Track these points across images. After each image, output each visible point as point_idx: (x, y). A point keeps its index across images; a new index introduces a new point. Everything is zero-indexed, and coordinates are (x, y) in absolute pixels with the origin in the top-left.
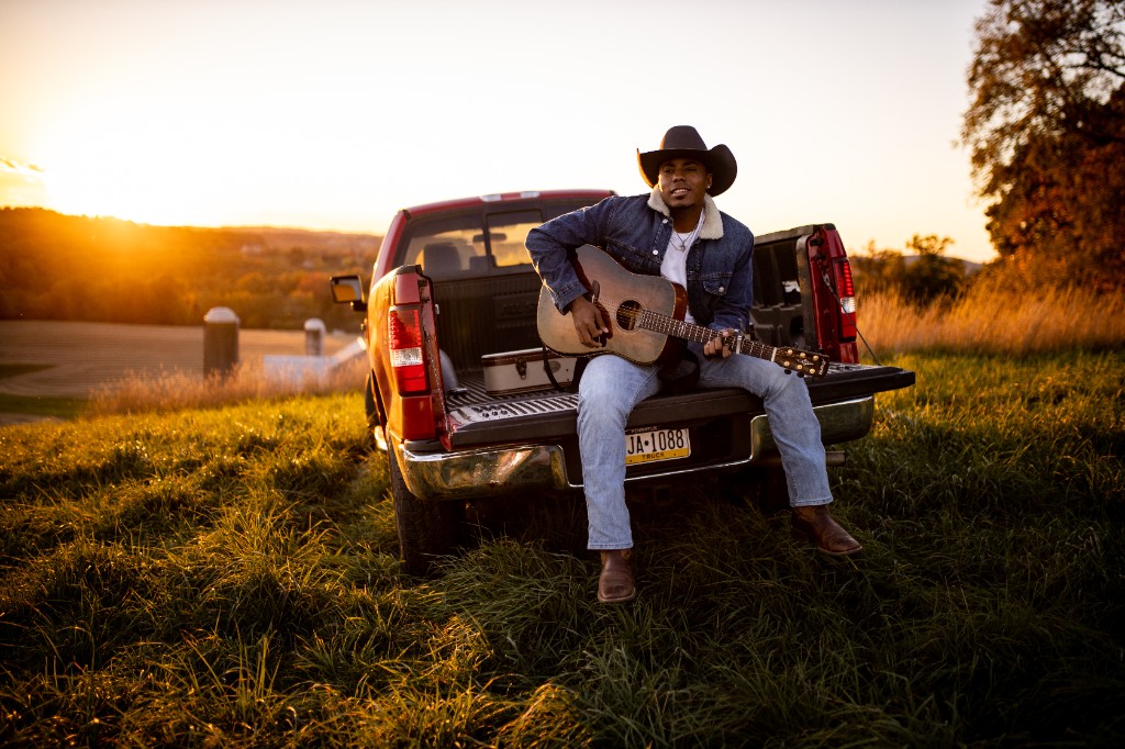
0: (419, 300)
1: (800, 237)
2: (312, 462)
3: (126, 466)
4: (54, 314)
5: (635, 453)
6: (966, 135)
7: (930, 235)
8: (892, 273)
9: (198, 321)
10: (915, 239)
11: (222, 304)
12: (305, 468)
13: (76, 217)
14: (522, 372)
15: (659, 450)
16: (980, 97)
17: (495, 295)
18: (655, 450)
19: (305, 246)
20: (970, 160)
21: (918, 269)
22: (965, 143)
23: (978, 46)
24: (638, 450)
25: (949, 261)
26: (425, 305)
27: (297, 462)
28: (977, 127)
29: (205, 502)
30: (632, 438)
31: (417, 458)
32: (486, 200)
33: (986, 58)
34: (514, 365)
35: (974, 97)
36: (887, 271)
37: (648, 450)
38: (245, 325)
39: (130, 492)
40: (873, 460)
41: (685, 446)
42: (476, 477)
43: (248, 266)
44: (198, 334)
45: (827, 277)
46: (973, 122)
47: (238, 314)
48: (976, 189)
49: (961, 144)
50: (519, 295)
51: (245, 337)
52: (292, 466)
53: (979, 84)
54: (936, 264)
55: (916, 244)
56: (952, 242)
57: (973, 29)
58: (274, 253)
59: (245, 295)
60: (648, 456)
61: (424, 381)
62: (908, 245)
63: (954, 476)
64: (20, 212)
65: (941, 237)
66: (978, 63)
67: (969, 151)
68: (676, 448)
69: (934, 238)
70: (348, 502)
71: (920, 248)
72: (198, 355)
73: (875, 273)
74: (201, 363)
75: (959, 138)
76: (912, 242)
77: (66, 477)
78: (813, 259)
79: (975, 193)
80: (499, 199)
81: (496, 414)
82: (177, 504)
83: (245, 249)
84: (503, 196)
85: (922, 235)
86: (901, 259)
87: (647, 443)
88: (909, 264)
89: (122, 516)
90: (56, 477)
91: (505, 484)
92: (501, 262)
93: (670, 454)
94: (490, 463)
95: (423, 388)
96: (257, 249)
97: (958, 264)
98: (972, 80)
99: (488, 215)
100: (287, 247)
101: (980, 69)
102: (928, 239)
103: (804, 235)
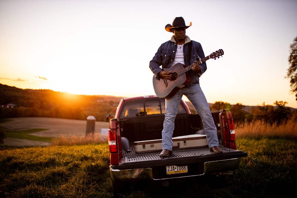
0: (115, 128)
1: (220, 112)
2: (97, 165)
3: (52, 163)
4: (50, 116)
5: (172, 171)
6: (289, 75)
7: (280, 101)
8: (270, 111)
9: (85, 119)
10: (276, 102)
11: (92, 115)
12: (95, 166)
13: (58, 92)
14: (144, 147)
15: (179, 170)
16: (292, 65)
17: (146, 122)
18: (178, 170)
19: (114, 100)
20: (290, 81)
21: (277, 110)
22: (288, 77)
23: (291, 51)
24: (173, 170)
25: (286, 108)
26: (118, 129)
27: (93, 164)
28: (292, 73)
29: (68, 174)
30: (172, 167)
31: (113, 170)
32: (145, 97)
33: (293, 55)
34: (142, 145)
35: (291, 65)
36: (269, 110)
37: (176, 170)
38: (97, 120)
39: (49, 170)
40: (245, 173)
41: (186, 169)
42: (128, 176)
43: (99, 105)
44: (85, 122)
45: (227, 124)
46: (290, 71)
47: (96, 118)
48: (292, 90)
49: (287, 77)
50: (152, 122)
51: (97, 123)
52: (92, 165)
53: (292, 61)
54: (282, 109)
55: (277, 103)
56: (287, 103)
57: (290, 47)
58: (106, 102)
59: (98, 112)
60: (176, 172)
61: (116, 149)
62: (274, 104)
63: (267, 180)
64: (44, 90)
65: (284, 102)
66: (291, 56)
67: (290, 79)
68: (184, 170)
69: (282, 102)
70: (105, 176)
71: (278, 104)
72: (85, 128)
73: (265, 111)
74: (85, 130)
75: (286, 75)
76: (275, 103)
77: (37, 164)
78: (223, 119)
79: (291, 91)
80: (148, 97)
81: (132, 160)
82: (61, 174)
83: (98, 101)
84: (149, 96)
85: (278, 101)
86: (272, 107)
87: (176, 168)
88: (275, 109)
89: (46, 177)
90: (35, 164)
91: (136, 178)
92: (148, 114)
93: (182, 171)
94: (132, 172)
95: (116, 151)
96: (102, 101)
97: (289, 108)
98: (290, 60)
99: (145, 101)
100: (109, 100)
101: (292, 57)
102: (280, 102)
103: (221, 112)
